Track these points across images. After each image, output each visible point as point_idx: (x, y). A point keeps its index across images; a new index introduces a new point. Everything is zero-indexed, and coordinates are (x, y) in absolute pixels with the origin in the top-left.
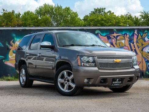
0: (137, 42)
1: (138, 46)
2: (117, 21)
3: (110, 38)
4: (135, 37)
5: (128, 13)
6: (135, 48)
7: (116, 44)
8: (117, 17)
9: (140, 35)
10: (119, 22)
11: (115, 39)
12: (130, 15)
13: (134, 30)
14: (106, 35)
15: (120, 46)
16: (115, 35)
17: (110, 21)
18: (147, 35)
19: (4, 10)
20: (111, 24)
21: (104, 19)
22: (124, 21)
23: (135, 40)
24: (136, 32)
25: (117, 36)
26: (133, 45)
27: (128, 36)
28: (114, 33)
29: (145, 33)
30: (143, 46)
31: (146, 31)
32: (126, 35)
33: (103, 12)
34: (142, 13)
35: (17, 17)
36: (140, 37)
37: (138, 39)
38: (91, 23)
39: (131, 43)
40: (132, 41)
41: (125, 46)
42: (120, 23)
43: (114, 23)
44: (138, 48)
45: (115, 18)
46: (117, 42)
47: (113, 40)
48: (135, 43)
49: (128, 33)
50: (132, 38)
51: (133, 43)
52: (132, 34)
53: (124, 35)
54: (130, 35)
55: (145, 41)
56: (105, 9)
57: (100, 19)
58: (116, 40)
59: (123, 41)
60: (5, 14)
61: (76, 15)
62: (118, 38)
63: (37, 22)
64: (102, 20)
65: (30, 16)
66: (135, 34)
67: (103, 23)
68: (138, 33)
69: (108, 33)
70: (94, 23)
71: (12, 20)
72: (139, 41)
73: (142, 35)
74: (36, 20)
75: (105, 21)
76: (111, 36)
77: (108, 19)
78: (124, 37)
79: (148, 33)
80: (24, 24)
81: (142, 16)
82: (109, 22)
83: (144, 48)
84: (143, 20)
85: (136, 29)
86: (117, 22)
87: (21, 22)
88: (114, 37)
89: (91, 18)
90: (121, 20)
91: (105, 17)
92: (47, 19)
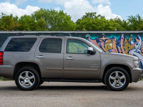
0: (124, 45)
1: (124, 49)
3: (99, 41)
4: (122, 40)
5: (117, 17)
6: (121, 50)
7: (104, 47)
8: (107, 20)
9: (126, 38)
10: (108, 26)
11: (103, 42)
12: (119, 19)
13: (121, 34)
14: (95, 39)
15: (108, 48)
16: (104, 38)
17: (100, 24)
18: (133, 39)
19: (3, 14)
20: (101, 27)
21: (95, 22)
22: (113, 24)
23: (122, 43)
24: (122, 36)
25: (106, 40)
26: (120, 48)
27: (115, 40)
28: (102, 37)
29: (131, 37)
30: (129, 49)
31: (132, 35)
32: (114, 39)
33: (94, 16)
34: (130, 17)
36: (126, 41)
37: (125, 42)
38: (83, 26)
39: (118, 47)
40: (119, 45)
41: (113, 49)
42: (110, 26)
43: (104, 26)
44: (125, 50)
45: (105, 22)
46: (106, 45)
47: (102, 44)
48: (121, 46)
49: (115, 37)
50: (119, 41)
51: (120, 46)
52: (119, 38)
53: (112, 39)
54: (118, 39)
55: (131, 44)
56: (96, 13)
57: (91, 22)
58: (105, 43)
59: (111, 45)
60: (3, 17)
61: (68, 18)
62: (106, 41)
63: (33, 25)
64: (93, 23)
65: (27, 19)
66: (122, 38)
67: (94, 26)
68: (125, 37)
69: (97, 37)
70: (86, 26)
71: (11, 23)
72: (125, 45)
73: (128, 39)
74: (32, 23)
75: (96, 24)
76: (100, 40)
77: (99, 23)
78: (112, 41)
79: (133, 37)
80: (21, 27)
81: (130, 20)
82: (100, 25)
83: (130, 50)
84: (130, 23)
85: (122, 33)
86: (107, 25)
87: (18, 25)
88: (103, 40)
89: (83, 22)
90: (111, 24)
91: (96, 21)
92: (43, 22)
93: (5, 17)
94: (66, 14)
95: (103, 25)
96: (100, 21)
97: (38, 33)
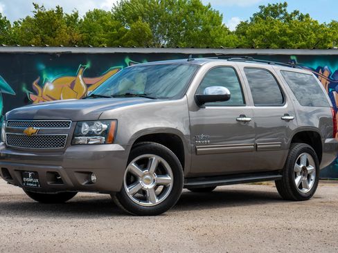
2: (321, 36)
8: (322, 26)
10: (325, 40)
17: (303, 37)
19: (36, 6)
21: (289, 31)
33: (281, 12)
35: (68, 24)
38: (255, 40)
40: (337, 87)
42: (329, 42)
43: (313, 41)
45: (314, 30)
50: (337, 78)
52: (336, 69)
53: (317, 71)
54: (333, 72)
56: (285, 5)
60: (39, 15)
61: (215, 19)
63: (119, 38)
64: (283, 33)
65: (102, 21)
67: (286, 42)
70: (263, 40)
71: (57, 32)
75: (291, 36)
77: (299, 32)
78: (317, 76)
80: (86, 40)
82: (301, 38)
86: (321, 39)
89: (255, 29)
90: (331, 35)
91: (290, 27)
92: (143, 31)
93: (43, 14)
94: (209, 7)
95: (310, 39)
96: (301, 28)
97: (116, 53)
